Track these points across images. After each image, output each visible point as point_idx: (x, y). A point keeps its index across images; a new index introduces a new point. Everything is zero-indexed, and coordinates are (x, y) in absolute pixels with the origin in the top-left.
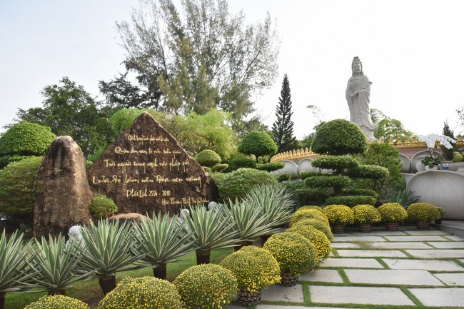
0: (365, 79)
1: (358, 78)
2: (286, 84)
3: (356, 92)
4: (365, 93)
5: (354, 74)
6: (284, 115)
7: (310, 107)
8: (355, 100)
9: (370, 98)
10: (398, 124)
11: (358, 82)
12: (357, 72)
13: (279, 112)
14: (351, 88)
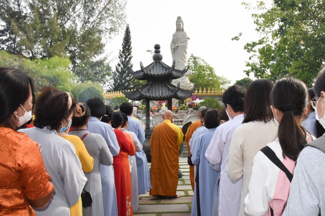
0: (185, 35)
1: (180, 33)
2: (128, 32)
3: (177, 45)
4: (183, 46)
5: (177, 30)
6: (125, 58)
8: (176, 51)
10: (211, 69)
11: (179, 36)
12: (180, 29)
13: (121, 55)
14: (174, 42)
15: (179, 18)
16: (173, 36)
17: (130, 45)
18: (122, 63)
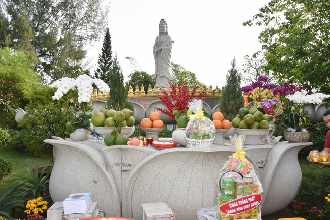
0: (169, 38)
1: (164, 37)
2: (108, 37)
3: (160, 48)
4: (167, 49)
5: (161, 33)
6: (105, 63)
7: (127, 58)
8: (159, 55)
9: (171, 55)
11: (163, 40)
12: (163, 31)
13: (101, 60)
14: (157, 45)
15: (163, 20)
16: (157, 38)
17: (110, 50)
18: (102, 69)
